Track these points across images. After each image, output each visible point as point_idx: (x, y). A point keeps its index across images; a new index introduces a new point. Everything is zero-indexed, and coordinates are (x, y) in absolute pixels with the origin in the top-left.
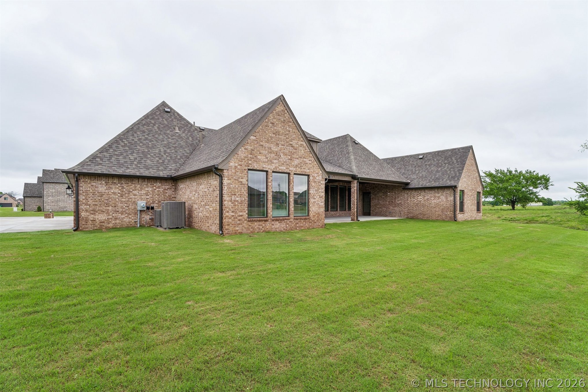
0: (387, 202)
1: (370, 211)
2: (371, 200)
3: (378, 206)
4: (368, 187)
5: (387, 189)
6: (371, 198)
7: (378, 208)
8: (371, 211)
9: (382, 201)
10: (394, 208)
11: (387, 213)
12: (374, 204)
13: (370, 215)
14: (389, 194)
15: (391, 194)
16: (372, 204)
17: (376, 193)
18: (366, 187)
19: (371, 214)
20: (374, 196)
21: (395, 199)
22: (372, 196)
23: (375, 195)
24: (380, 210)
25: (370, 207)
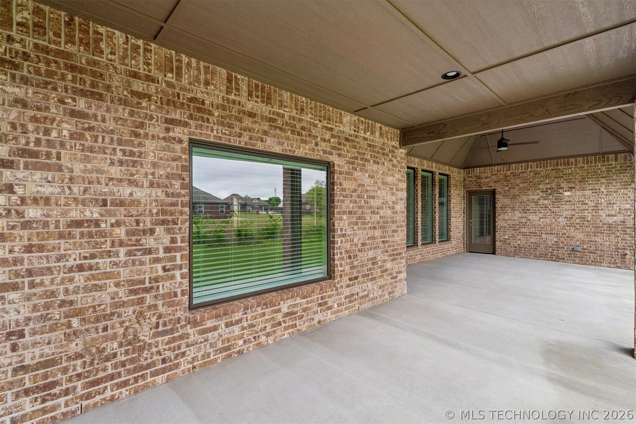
0: (561, 219)
1: (494, 241)
2: (498, 210)
3: (523, 230)
4: (486, 178)
5: (562, 180)
6: (498, 205)
7: (524, 234)
8: (498, 244)
9: (540, 215)
10: (593, 238)
11: (561, 251)
12: (510, 222)
13: (494, 253)
14: (568, 193)
15: (578, 193)
16: (500, 223)
17: (516, 191)
18: (479, 178)
19: (498, 251)
20: (507, 201)
21: (596, 208)
22: (501, 201)
23: (514, 197)
24: (532, 240)
25: (494, 231)
